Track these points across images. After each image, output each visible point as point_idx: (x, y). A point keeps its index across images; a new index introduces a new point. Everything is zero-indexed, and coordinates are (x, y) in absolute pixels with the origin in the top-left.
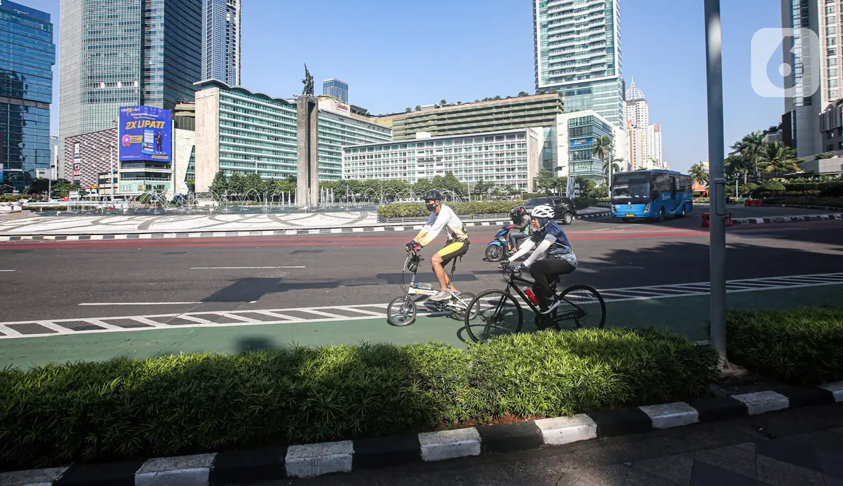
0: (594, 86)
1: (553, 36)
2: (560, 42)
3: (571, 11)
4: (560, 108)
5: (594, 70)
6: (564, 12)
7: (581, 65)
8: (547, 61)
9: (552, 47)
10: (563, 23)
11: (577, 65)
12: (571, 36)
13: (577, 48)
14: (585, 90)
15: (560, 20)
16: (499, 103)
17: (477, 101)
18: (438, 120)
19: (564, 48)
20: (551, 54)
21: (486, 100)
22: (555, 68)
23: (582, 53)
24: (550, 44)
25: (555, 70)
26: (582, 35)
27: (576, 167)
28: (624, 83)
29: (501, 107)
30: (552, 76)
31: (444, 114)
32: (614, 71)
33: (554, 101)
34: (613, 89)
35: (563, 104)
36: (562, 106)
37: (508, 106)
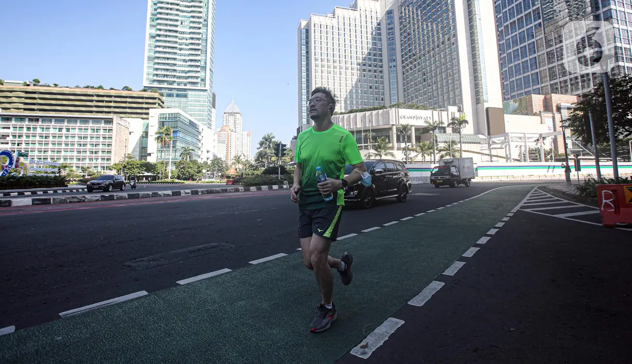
0: (190, 93)
1: (159, 46)
2: (165, 53)
3: (176, 32)
4: (159, 104)
5: (190, 80)
6: (170, 31)
7: (181, 74)
8: (152, 65)
9: (157, 55)
10: (168, 39)
11: (177, 74)
12: (174, 51)
13: (178, 61)
14: (182, 94)
15: (166, 36)
16: (101, 92)
17: (77, 87)
18: (27, 98)
19: (168, 59)
20: (156, 61)
22: (159, 72)
23: (182, 66)
25: (159, 74)
26: (182, 52)
27: (163, 154)
28: (214, 95)
29: (103, 96)
30: (155, 78)
31: (34, 93)
32: (205, 84)
33: (155, 98)
34: (204, 98)
35: (163, 103)
36: (161, 104)
37: (110, 96)
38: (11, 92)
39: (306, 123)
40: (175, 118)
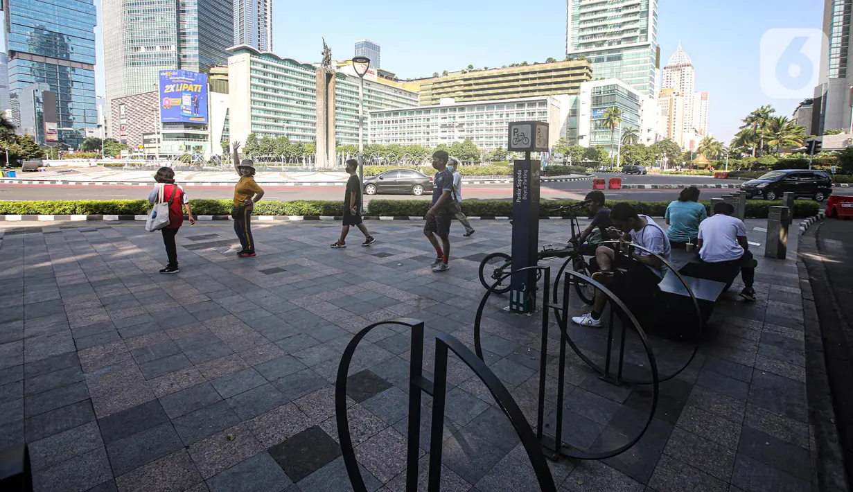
0: (625, 53)
2: (592, 5)
4: (587, 75)
5: (626, 35)
7: (613, 30)
8: (577, 26)
9: (583, 10)
11: (609, 30)
13: (609, 12)
14: (615, 56)
16: (526, 69)
17: (504, 67)
18: (465, 85)
19: (596, 12)
20: (582, 18)
21: (512, 66)
22: (585, 33)
23: (614, 18)
25: (585, 36)
27: (597, 137)
28: (658, 49)
29: (528, 73)
30: (582, 41)
31: (470, 79)
32: (647, 36)
33: (582, 68)
34: (646, 55)
35: (591, 71)
36: (590, 73)
37: (534, 73)
38: (454, 81)
40: (612, 91)
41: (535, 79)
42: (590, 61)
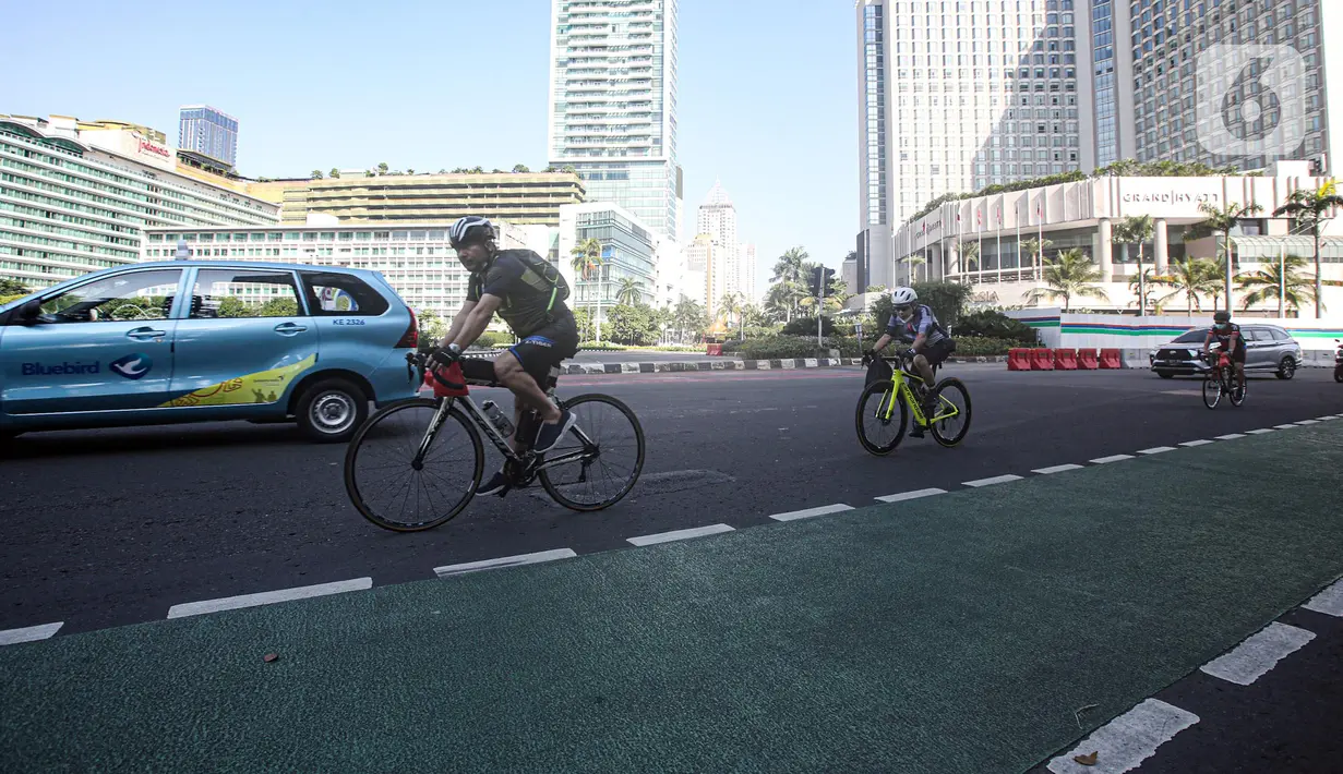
0: (631, 169)
1: (575, 81)
2: (585, 92)
3: (604, 47)
4: (577, 196)
5: (633, 143)
6: (593, 48)
7: (615, 133)
8: (563, 120)
9: (572, 98)
10: (590, 64)
11: (608, 133)
12: (602, 86)
13: (610, 106)
14: (617, 172)
15: (586, 59)
16: (479, 179)
17: (442, 172)
18: (371, 198)
19: (590, 104)
20: (570, 110)
21: (457, 172)
22: (575, 132)
23: (617, 115)
24: (569, 93)
25: (574, 137)
26: (617, 87)
28: (679, 171)
29: (482, 186)
30: (569, 144)
31: (381, 188)
32: (661, 149)
33: (568, 184)
34: (659, 177)
35: (584, 192)
36: (580, 194)
37: (493, 186)
38: (350, 188)
39: (877, 222)
40: (606, 221)
41: (494, 196)
42: (581, 177)
